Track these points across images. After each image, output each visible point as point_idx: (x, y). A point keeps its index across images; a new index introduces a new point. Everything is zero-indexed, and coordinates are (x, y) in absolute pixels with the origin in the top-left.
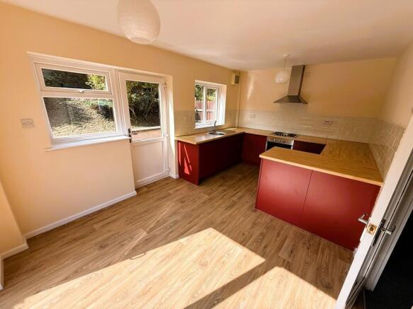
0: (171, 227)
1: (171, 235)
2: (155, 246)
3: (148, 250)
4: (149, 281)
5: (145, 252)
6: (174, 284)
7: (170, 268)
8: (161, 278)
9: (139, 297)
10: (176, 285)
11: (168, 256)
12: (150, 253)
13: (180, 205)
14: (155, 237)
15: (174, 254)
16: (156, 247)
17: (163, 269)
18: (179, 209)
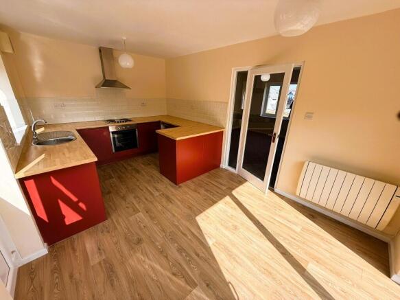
0: (188, 255)
1: (201, 255)
2: (218, 272)
3: (224, 280)
4: (258, 272)
5: (227, 284)
6: (255, 249)
7: (242, 253)
8: (252, 260)
9: (274, 279)
10: (256, 248)
11: (230, 256)
12: (228, 277)
13: (145, 245)
14: (203, 275)
15: (226, 250)
16: (220, 271)
17: (245, 259)
18: (156, 247)
